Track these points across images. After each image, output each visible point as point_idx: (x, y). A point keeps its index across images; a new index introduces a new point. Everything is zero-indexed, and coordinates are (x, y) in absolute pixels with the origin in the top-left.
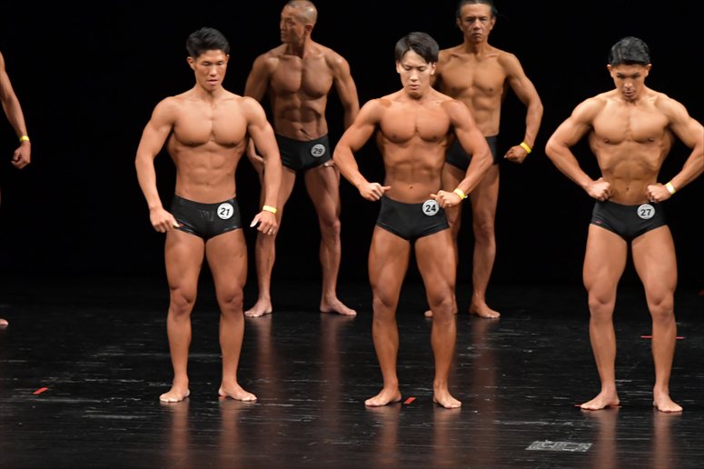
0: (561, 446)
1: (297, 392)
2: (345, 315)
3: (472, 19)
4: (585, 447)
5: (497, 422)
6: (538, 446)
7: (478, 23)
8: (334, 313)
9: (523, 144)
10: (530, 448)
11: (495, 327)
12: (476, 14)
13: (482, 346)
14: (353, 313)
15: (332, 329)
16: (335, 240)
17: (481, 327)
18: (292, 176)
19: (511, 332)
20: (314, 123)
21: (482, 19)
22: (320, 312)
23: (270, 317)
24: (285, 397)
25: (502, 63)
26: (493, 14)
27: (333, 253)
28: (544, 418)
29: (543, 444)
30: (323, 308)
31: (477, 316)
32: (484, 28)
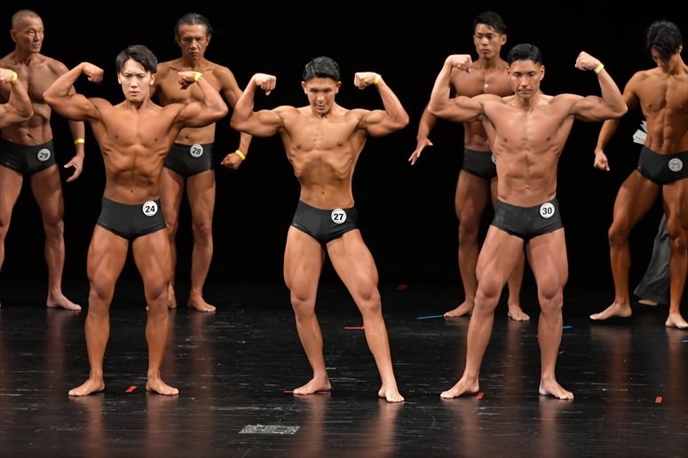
0: (271, 429)
1: (24, 382)
2: (70, 310)
3: (190, 40)
4: (293, 430)
5: (213, 408)
6: (250, 429)
7: (195, 43)
8: (60, 308)
9: (238, 152)
10: (243, 432)
11: (211, 319)
12: (192, 34)
13: (199, 338)
14: (78, 307)
15: (57, 323)
16: (59, 239)
17: (198, 320)
18: (20, 179)
19: (225, 325)
20: (40, 128)
21: (198, 39)
22: (46, 307)
24: (13, 387)
25: (218, 76)
27: (57, 251)
28: (256, 404)
29: (255, 428)
30: (49, 304)
31: (195, 309)
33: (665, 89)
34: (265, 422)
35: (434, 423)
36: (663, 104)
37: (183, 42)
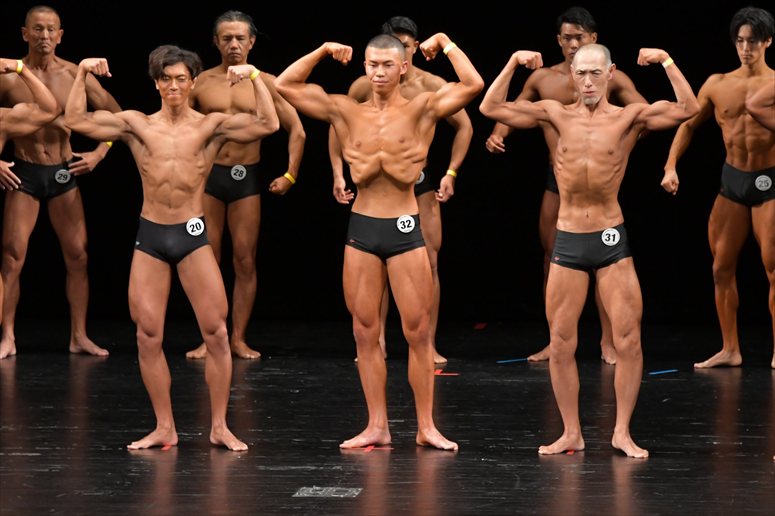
0: (329, 492)
1: (44, 440)
3: (229, 38)
4: (355, 492)
5: (262, 468)
6: (305, 492)
7: (235, 43)
8: (85, 353)
9: (286, 175)
10: (297, 495)
11: (254, 366)
12: (233, 32)
13: (245, 387)
14: (104, 353)
15: (81, 372)
18: (36, 204)
19: (276, 371)
21: (239, 38)
22: (69, 352)
23: (14, 359)
24: (31, 445)
26: (252, 32)
28: (312, 463)
29: (311, 490)
30: (73, 348)
31: (236, 356)
32: (242, 47)
33: (744, 92)
34: (322, 483)
35: (518, 483)
36: (742, 109)
37: (222, 42)
